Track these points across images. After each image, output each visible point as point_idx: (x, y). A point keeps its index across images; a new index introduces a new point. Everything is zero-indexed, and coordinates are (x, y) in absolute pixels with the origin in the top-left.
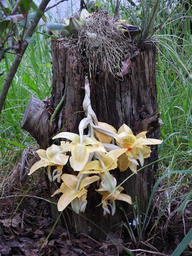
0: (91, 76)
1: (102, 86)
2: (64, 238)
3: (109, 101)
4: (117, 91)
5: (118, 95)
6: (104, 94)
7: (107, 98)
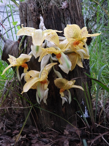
0: (43, 13)
1: (51, 15)
2: (35, 133)
3: (57, 24)
4: (61, 17)
5: (62, 19)
6: (53, 20)
7: (55, 22)
